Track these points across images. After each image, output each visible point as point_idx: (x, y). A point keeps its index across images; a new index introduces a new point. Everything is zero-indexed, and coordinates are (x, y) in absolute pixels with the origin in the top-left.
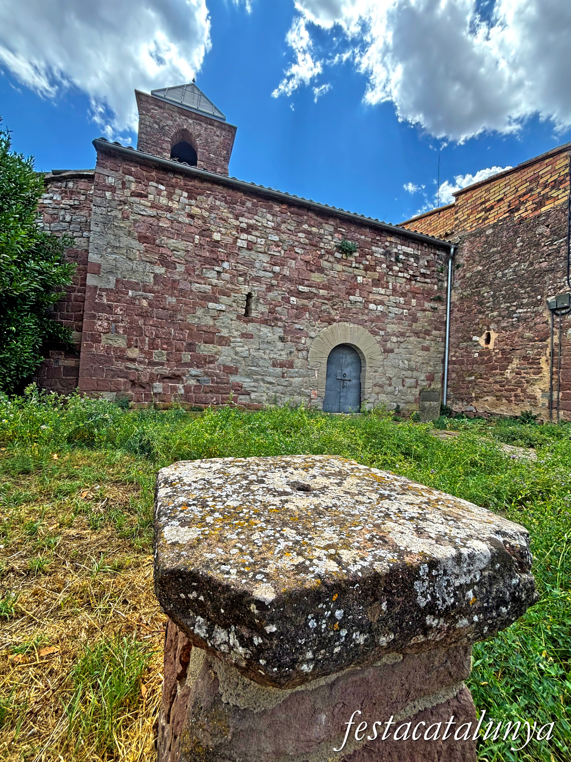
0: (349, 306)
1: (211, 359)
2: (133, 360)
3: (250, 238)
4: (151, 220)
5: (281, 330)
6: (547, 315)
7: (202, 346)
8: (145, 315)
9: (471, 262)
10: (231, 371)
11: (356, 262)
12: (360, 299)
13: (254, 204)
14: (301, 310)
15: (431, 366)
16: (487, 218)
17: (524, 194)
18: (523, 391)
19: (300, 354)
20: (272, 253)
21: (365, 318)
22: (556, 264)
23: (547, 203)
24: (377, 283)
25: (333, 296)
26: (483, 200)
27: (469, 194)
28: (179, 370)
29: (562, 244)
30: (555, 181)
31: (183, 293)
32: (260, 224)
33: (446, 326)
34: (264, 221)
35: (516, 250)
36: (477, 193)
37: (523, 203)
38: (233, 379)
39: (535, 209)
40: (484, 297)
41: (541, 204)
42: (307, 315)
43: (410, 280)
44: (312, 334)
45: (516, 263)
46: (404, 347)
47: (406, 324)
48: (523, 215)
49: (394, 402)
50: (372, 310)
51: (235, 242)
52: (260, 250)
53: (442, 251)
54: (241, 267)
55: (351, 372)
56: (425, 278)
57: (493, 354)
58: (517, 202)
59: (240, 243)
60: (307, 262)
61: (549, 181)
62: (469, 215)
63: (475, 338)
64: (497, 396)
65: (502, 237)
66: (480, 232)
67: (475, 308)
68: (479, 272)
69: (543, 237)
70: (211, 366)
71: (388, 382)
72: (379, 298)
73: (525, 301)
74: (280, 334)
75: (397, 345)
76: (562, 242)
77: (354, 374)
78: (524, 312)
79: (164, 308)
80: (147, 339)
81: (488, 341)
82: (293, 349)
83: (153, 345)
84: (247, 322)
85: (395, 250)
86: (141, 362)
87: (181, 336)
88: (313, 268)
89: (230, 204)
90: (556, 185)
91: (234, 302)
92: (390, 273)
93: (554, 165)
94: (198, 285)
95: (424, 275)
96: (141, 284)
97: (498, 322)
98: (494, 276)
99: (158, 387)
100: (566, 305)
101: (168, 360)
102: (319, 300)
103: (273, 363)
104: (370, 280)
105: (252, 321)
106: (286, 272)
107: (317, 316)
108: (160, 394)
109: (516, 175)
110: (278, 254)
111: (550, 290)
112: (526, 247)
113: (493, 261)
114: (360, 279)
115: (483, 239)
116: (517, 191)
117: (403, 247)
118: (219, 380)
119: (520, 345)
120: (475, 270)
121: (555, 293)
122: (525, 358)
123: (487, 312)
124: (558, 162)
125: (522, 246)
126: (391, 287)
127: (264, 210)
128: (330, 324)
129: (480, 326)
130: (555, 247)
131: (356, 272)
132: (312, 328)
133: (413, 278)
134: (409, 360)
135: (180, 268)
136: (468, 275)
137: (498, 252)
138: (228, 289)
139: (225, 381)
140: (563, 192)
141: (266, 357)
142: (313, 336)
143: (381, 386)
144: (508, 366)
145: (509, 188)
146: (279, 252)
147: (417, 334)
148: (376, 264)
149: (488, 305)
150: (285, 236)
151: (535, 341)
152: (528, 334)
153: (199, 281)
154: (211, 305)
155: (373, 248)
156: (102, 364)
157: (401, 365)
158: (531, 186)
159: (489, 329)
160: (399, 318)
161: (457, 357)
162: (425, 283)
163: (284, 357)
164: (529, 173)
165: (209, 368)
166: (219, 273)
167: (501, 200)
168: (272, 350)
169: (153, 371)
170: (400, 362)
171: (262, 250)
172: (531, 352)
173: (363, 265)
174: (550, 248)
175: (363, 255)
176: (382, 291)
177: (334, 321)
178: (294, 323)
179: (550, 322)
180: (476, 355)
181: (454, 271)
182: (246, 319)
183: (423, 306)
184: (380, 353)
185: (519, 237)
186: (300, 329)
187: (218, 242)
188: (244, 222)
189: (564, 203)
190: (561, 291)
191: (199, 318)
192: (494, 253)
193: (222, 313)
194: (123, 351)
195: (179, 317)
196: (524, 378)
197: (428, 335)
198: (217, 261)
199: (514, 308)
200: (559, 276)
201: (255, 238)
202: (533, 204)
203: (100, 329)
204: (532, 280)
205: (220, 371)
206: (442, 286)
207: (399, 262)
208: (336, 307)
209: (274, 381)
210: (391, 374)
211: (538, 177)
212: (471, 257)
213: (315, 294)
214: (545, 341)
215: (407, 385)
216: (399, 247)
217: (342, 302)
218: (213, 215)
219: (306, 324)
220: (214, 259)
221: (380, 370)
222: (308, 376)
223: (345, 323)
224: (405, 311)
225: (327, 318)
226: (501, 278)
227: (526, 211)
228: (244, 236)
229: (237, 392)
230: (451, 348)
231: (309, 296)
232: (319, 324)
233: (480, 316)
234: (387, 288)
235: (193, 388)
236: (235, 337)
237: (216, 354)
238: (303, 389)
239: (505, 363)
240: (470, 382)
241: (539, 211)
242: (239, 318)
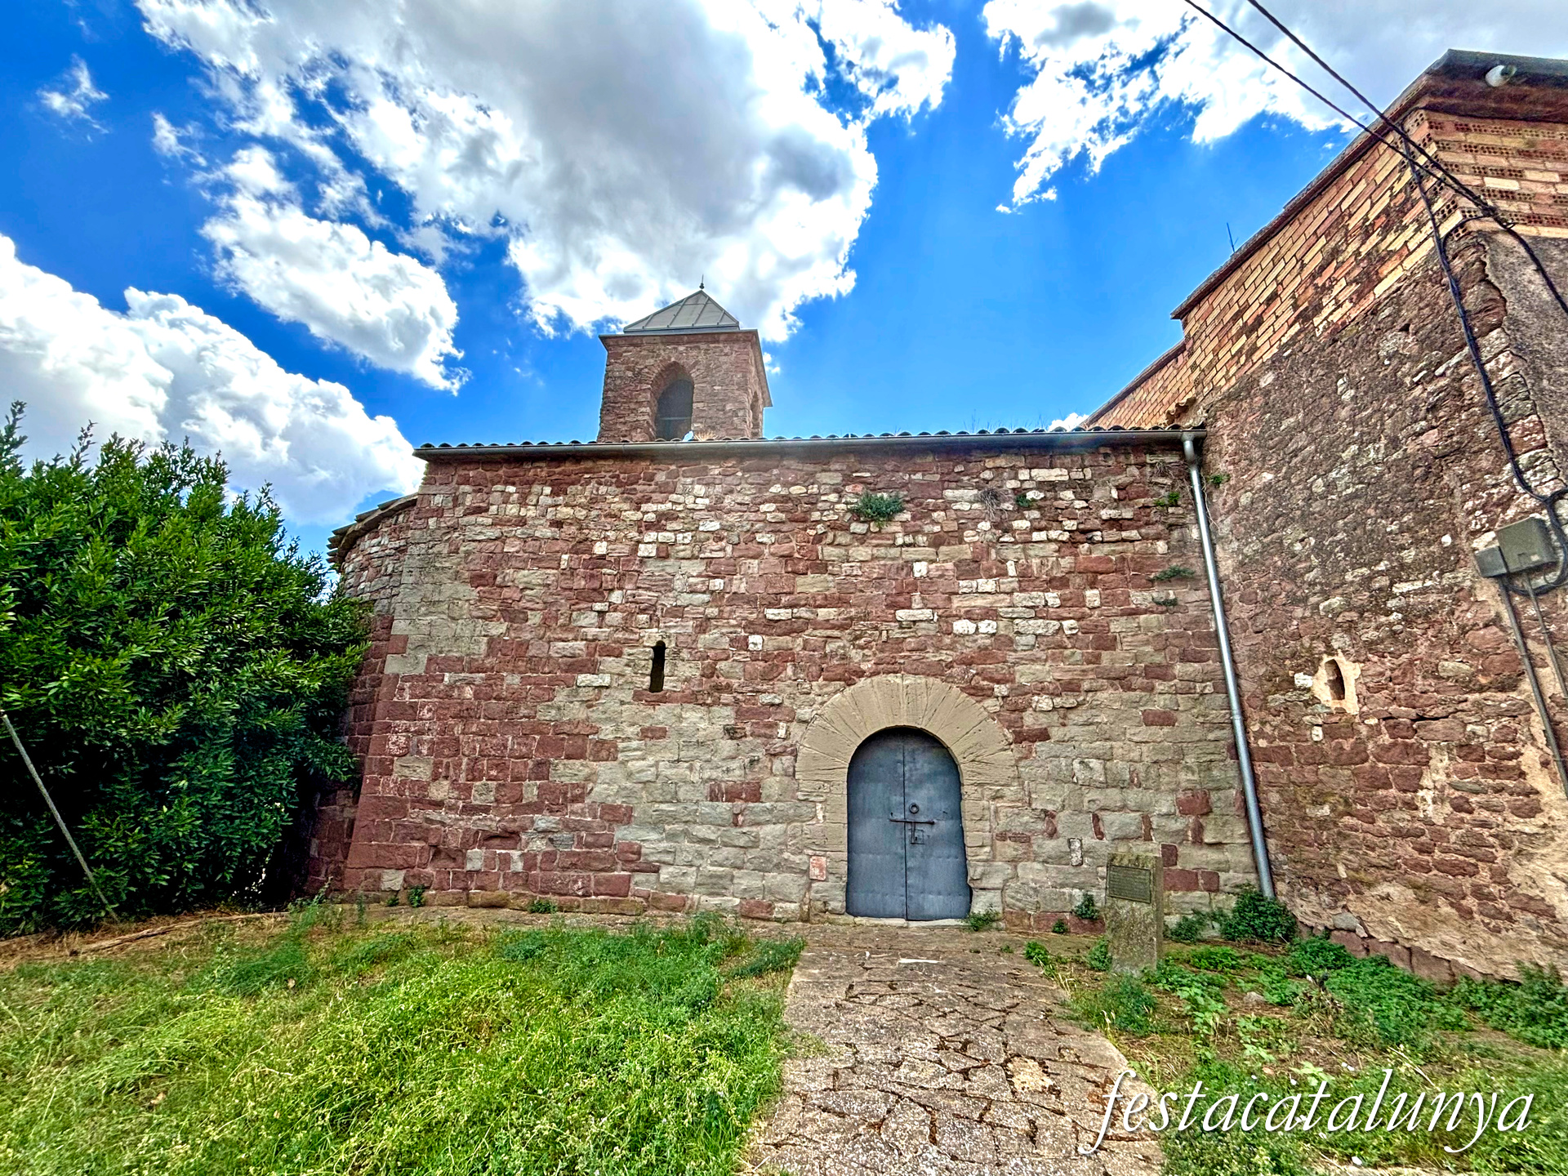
0: (896, 634)
1: (577, 792)
2: (438, 804)
3: (663, 536)
4: (491, 546)
5: (728, 712)
6: (1488, 592)
7: (560, 766)
8: (465, 715)
9: (1244, 463)
10: (618, 815)
11: (907, 534)
12: (927, 613)
13: (670, 475)
14: (774, 662)
15: (1188, 768)
16: (1254, 349)
17: (1322, 268)
18: (1500, 877)
19: (778, 765)
20: (708, 555)
21: (946, 656)
22: (1462, 431)
23: (1385, 270)
24: (970, 569)
25: (851, 619)
26: (1236, 308)
27: (1205, 306)
28: (514, 820)
29: (1462, 370)
30: (1386, 211)
31: (534, 664)
32: (680, 508)
33: (1219, 645)
34: (689, 500)
35: (1344, 413)
36: (1220, 298)
37: (1326, 289)
38: (622, 834)
39: (1361, 295)
40: (1294, 555)
41: (1369, 280)
42: (790, 671)
43: (1073, 543)
44: (805, 713)
45: (1354, 448)
46: (1081, 720)
47: (1078, 657)
48: (1335, 317)
49: (1074, 886)
50: (962, 635)
51: (635, 550)
52: (682, 554)
53: (1164, 452)
54: (645, 595)
55: (930, 800)
56: (1121, 529)
57: (1364, 731)
58: (1311, 291)
59: (643, 550)
60: (788, 557)
61: (1372, 217)
62: (1215, 352)
63: (1301, 679)
64: (1416, 887)
65: (1300, 385)
66: (1248, 386)
67: (1283, 589)
68: (1268, 487)
69: (1402, 363)
70: (577, 806)
71: (1041, 826)
72: (980, 602)
73: (1409, 556)
74: (727, 722)
75: (1055, 717)
76: (1458, 364)
77: (942, 805)
78: (1416, 593)
79: (498, 698)
80: (465, 760)
81: (1338, 686)
82: (760, 754)
83: (474, 774)
84: (653, 704)
85: (1012, 484)
86: (451, 808)
87: (524, 750)
88: (801, 567)
89: (625, 486)
90: (1392, 219)
91: (627, 665)
92: (1006, 538)
93: (1371, 174)
94: (561, 644)
95: (1115, 523)
96: (466, 659)
97: (1350, 628)
98: (1306, 493)
99: (476, 858)
100: (1535, 558)
101: (496, 800)
102: (817, 632)
103: (712, 791)
104: (950, 565)
105: (664, 700)
106: (740, 586)
107: (814, 669)
108: (478, 872)
109: (1289, 231)
110: (721, 554)
111: (1470, 512)
112: (1367, 399)
113: (1295, 453)
114: (920, 569)
115: (1259, 400)
116: (1303, 266)
117: (1035, 472)
118: (590, 839)
119: (1437, 704)
120: (1258, 483)
121: (1492, 522)
122: (1467, 749)
123: (1313, 600)
124: (1378, 166)
125: (1354, 398)
126: (1012, 571)
127: (689, 480)
128: (849, 683)
129: (1306, 641)
130: (1443, 382)
131: (910, 554)
132: (803, 697)
133: (1080, 537)
134: (1106, 758)
135: (535, 619)
136: (1245, 500)
137: (1301, 427)
138: (617, 641)
139: (603, 840)
140: (1418, 230)
141: (695, 777)
142: (807, 717)
143: (1023, 839)
144: (1420, 776)
145: (1282, 264)
146: (723, 549)
147: (1121, 680)
148: (962, 528)
149: (1310, 576)
150: (732, 519)
151: (1481, 689)
152: (1451, 665)
153: (564, 636)
154: (583, 679)
155: (949, 493)
156: (388, 815)
157: (1081, 774)
158: (1333, 244)
159: (1330, 651)
160: (1055, 646)
161: (1271, 739)
162: (1124, 540)
163: (737, 775)
164: (1318, 216)
165: (572, 813)
166: (601, 613)
167: (1274, 296)
168: (708, 761)
169: (470, 825)
170: (1076, 765)
171: (688, 553)
172: (1479, 729)
173: (927, 534)
174: (1430, 388)
175: (924, 514)
176: (989, 585)
177: (861, 674)
178: (758, 692)
179: (1507, 619)
180: (1318, 734)
181: (1210, 495)
182: (653, 696)
183: (1127, 600)
184: (1004, 744)
185: (1342, 376)
186: (773, 705)
187: (602, 557)
188: (651, 510)
189: (1428, 259)
190: (1511, 512)
191: (559, 709)
192: (1292, 432)
193: (605, 692)
194: (424, 787)
195: (523, 711)
196: (1484, 824)
197: (1163, 678)
198: (601, 592)
199: (1384, 581)
200: (1485, 464)
201: (671, 535)
202: (1349, 284)
203: (394, 749)
204: (1410, 491)
205: (595, 817)
206: (1183, 541)
207: (1029, 508)
208: (862, 642)
209: (713, 837)
210: (1050, 801)
211: (1342, 216)
212: (1241, 452)
213: (808, 621)
214: (1514, 688)
215: (1110, 831)
216: (1024, 474)
217: (876, 628)
218: (594, 513)
219: (789, 690)
220: (594, 590)
221: (1010, 792)
222: (799, 818)
223: (891, 677)
224: (1066, 624)
225: (840, 670)
226: (1323, 497)
227: (1339, 306)
228: (651, 536)
229: (629, 866)
230: (1249, 710)
231: (793, 628)
232: (821, 687)
233: (1299, 612)
234: (1005, 574)
235: (539, 858)
236: (629, 739)
237: (587, 779)
238: (786, 855)
239: (1407, 766)
240: (1322, 824)
241: (1371, 298)
242: (638, 696)
